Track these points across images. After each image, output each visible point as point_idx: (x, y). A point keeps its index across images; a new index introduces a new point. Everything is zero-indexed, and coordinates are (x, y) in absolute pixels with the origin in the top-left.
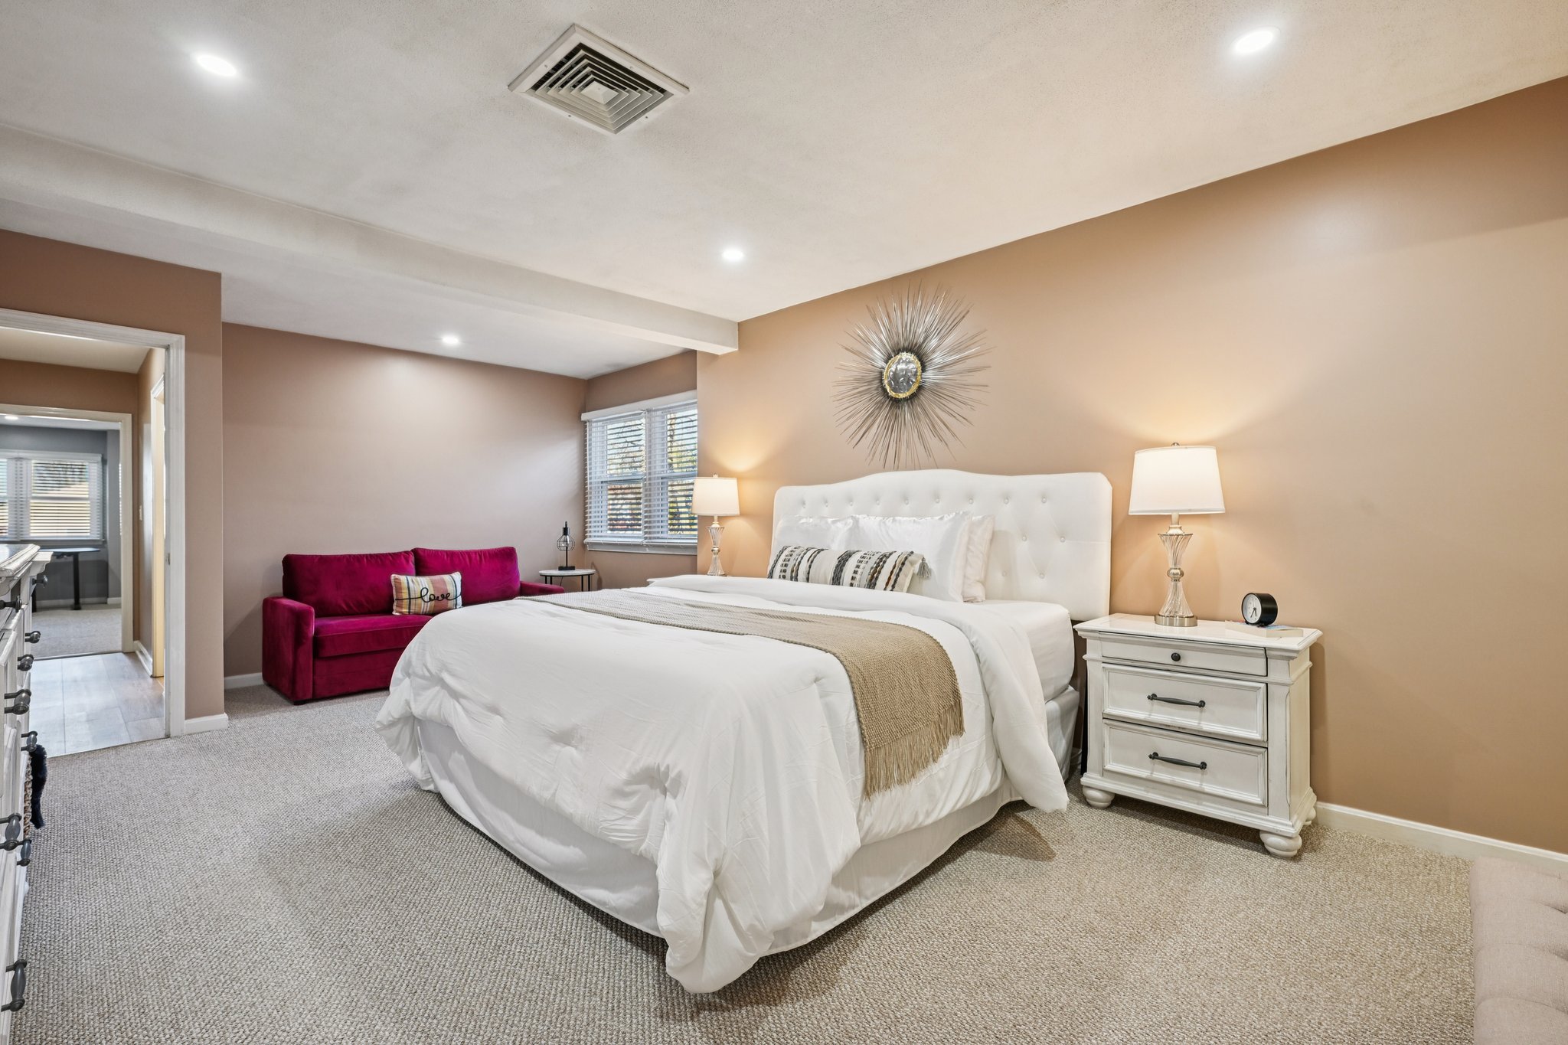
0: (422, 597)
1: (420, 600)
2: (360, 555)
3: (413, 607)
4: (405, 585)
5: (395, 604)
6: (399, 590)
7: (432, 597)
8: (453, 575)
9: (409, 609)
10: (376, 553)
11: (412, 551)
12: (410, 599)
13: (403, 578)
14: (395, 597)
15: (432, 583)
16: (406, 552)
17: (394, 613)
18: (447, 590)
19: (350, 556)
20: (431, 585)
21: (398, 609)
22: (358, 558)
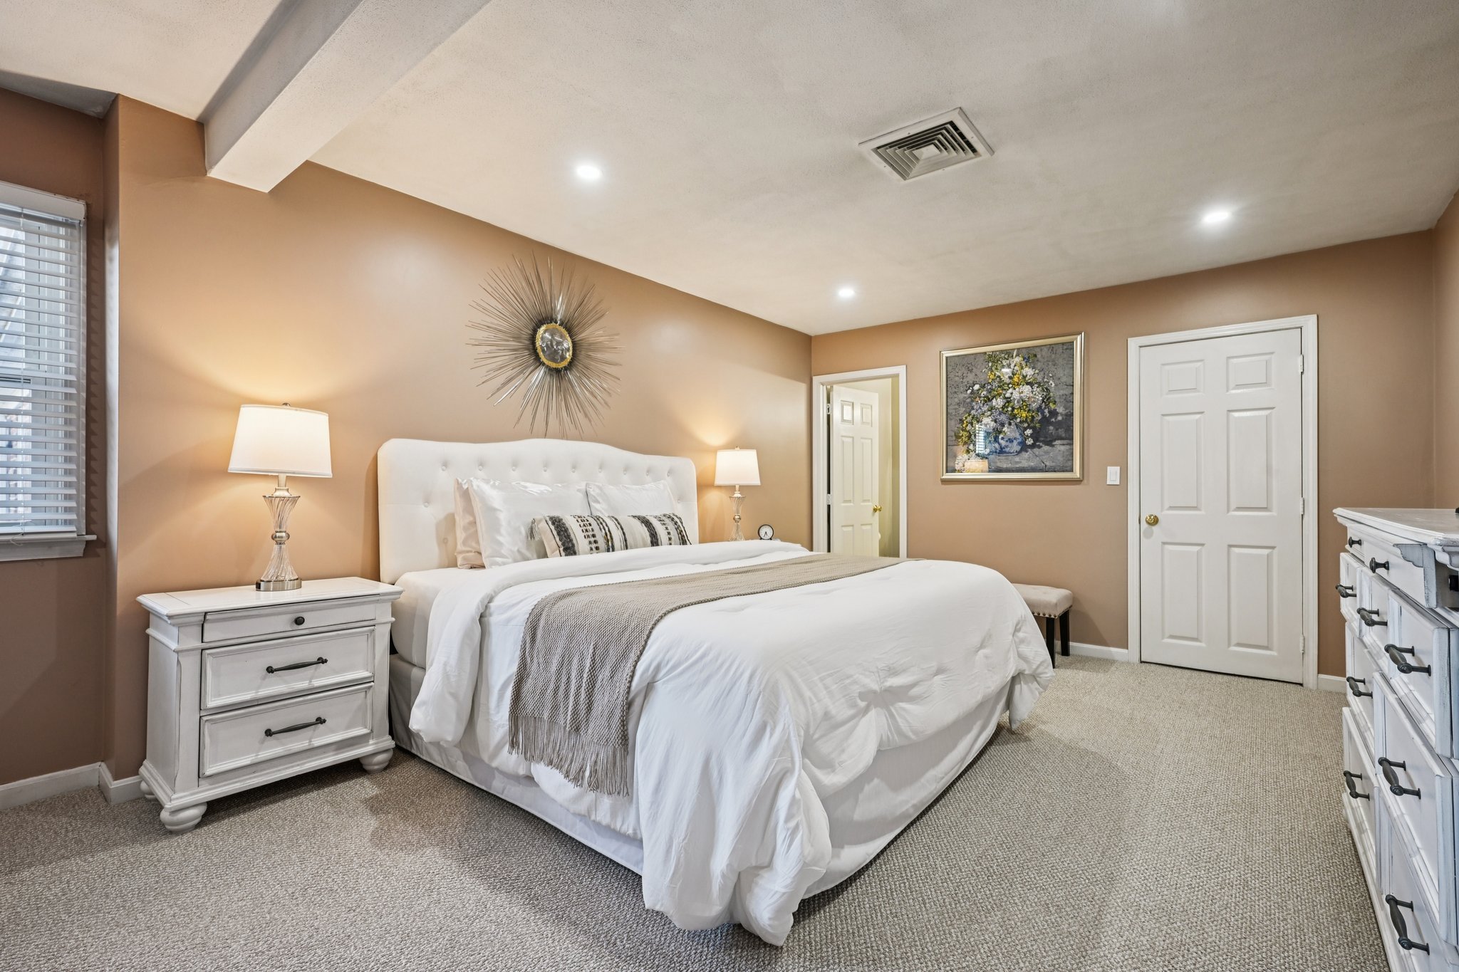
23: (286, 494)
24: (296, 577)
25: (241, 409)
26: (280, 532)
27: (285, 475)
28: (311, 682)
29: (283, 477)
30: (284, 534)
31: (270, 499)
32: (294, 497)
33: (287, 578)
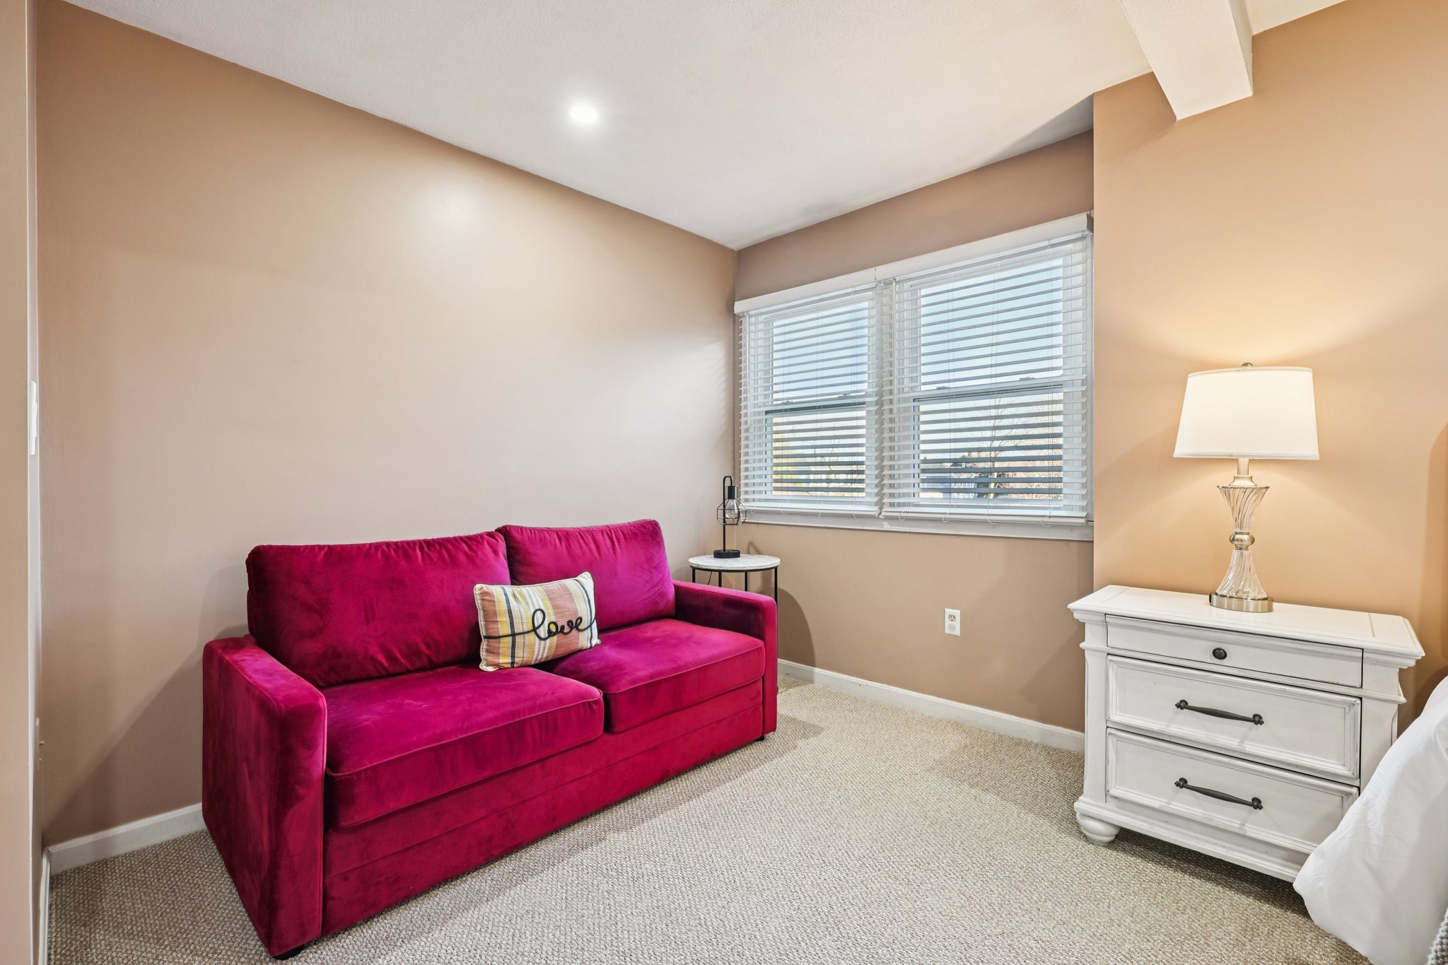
0: (535, 630)
1: (532, 636)
2: (408, 543)
3: (519, 653)
4: (501, 607)
5: (484, 645)
6: (491, 617)
7: (553, 628)
8: (579, 578)
9: (513, 656)
10: (435, 537)
11: (499, 530)
12: (513, 635)
13: (496, 590)
14: (483, 632)
15: (550, 599)
16: (490, 534)
17: (483, 666)
18: (576, 612)
19: (388, 544)
20: (548, 603)
21: (492, 659)
22: (404, 549)
23: (1248, 484)
24: (1265, 596)
25: (1189, 379)
26: (1242, 534)
27: (1247, 459)
28: (1242, 742)
29: (1244, 462)
30: (1245, 537)
31: (1225, 489)
32: (1262, 488)
33: (1251, 595)
